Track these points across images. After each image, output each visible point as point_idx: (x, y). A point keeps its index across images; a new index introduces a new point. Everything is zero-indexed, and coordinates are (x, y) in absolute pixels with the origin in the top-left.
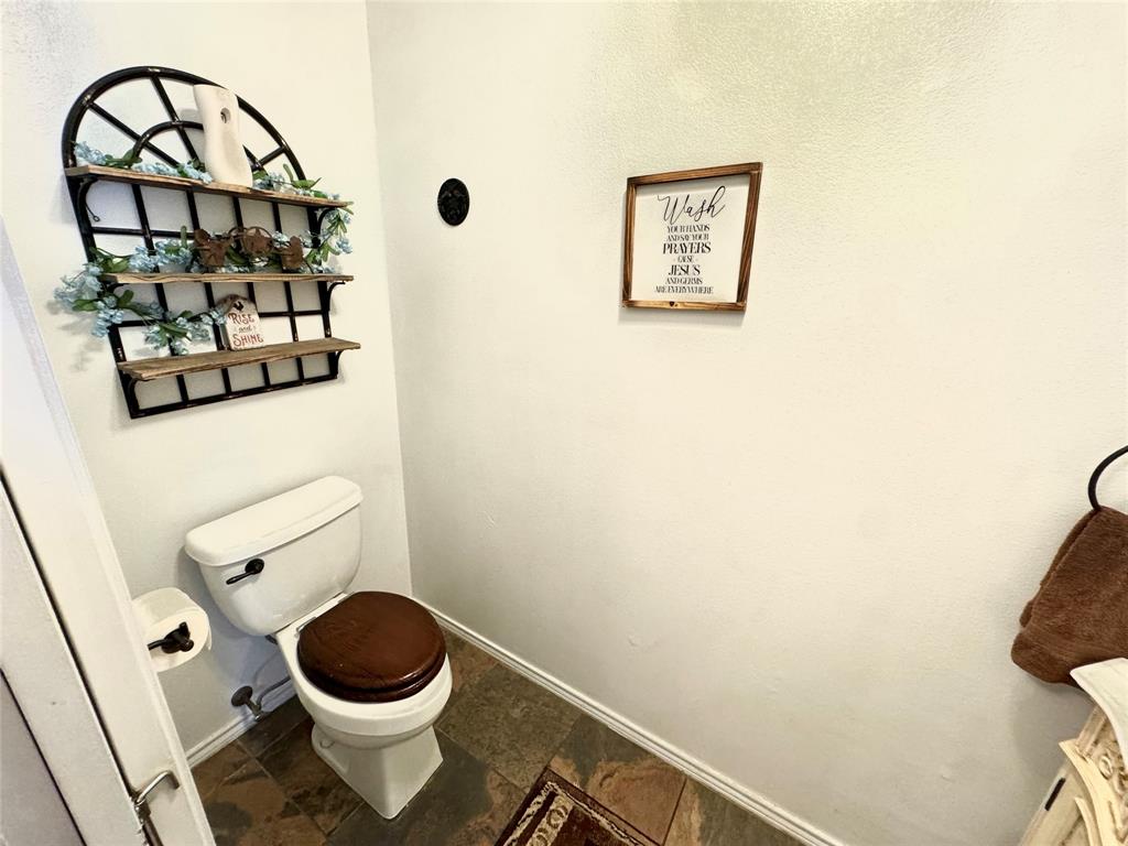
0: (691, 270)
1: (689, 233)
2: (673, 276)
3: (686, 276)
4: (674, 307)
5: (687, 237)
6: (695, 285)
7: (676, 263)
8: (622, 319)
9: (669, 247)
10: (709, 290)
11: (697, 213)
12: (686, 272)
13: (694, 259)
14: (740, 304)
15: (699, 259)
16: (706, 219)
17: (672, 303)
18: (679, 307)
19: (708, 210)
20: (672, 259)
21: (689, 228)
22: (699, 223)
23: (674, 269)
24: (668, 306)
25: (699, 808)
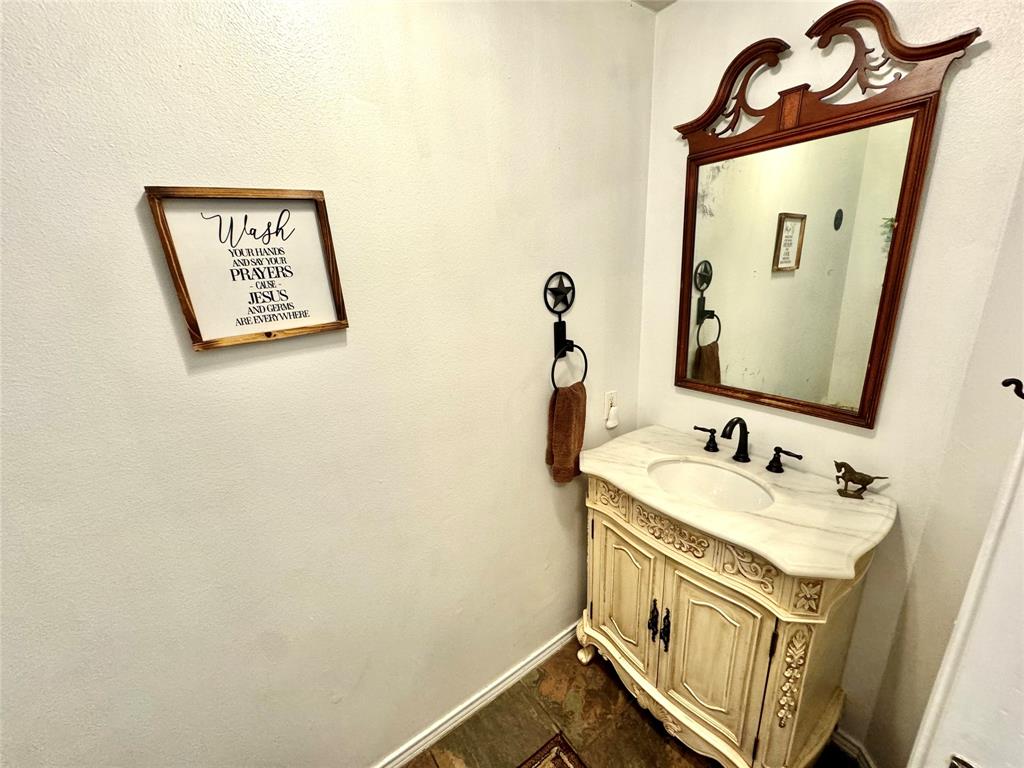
0: (276, 296)
1: (260, 257)
2: (255, 305)
3: (272, 303)
4: (272, 338)
5: (260, 262)
6: (286, 312)
7: (255, 290)
8: (192, 368)
9: (238, 273)
10: (304, 314)
11: (263, 235)
12: (272, 299)
13: (276, 284)
14: (343, 322)
15: (281, 283)
16: (276, 242)
17: (268, 334)
18: (280, 336)
19: (277, 233)
20: (249, 286)
21: (259, 252)
22: (270, 246)
23: (254, 297)
24: (265, 339)
25: (454, 755)
